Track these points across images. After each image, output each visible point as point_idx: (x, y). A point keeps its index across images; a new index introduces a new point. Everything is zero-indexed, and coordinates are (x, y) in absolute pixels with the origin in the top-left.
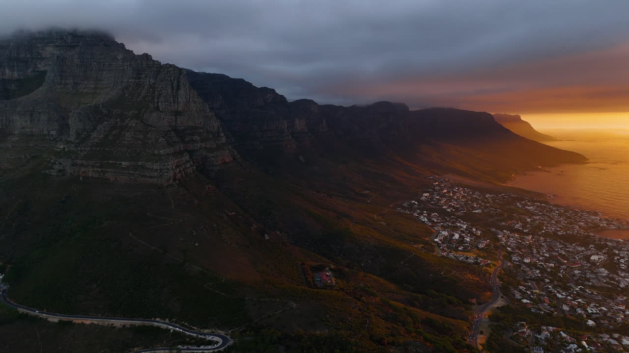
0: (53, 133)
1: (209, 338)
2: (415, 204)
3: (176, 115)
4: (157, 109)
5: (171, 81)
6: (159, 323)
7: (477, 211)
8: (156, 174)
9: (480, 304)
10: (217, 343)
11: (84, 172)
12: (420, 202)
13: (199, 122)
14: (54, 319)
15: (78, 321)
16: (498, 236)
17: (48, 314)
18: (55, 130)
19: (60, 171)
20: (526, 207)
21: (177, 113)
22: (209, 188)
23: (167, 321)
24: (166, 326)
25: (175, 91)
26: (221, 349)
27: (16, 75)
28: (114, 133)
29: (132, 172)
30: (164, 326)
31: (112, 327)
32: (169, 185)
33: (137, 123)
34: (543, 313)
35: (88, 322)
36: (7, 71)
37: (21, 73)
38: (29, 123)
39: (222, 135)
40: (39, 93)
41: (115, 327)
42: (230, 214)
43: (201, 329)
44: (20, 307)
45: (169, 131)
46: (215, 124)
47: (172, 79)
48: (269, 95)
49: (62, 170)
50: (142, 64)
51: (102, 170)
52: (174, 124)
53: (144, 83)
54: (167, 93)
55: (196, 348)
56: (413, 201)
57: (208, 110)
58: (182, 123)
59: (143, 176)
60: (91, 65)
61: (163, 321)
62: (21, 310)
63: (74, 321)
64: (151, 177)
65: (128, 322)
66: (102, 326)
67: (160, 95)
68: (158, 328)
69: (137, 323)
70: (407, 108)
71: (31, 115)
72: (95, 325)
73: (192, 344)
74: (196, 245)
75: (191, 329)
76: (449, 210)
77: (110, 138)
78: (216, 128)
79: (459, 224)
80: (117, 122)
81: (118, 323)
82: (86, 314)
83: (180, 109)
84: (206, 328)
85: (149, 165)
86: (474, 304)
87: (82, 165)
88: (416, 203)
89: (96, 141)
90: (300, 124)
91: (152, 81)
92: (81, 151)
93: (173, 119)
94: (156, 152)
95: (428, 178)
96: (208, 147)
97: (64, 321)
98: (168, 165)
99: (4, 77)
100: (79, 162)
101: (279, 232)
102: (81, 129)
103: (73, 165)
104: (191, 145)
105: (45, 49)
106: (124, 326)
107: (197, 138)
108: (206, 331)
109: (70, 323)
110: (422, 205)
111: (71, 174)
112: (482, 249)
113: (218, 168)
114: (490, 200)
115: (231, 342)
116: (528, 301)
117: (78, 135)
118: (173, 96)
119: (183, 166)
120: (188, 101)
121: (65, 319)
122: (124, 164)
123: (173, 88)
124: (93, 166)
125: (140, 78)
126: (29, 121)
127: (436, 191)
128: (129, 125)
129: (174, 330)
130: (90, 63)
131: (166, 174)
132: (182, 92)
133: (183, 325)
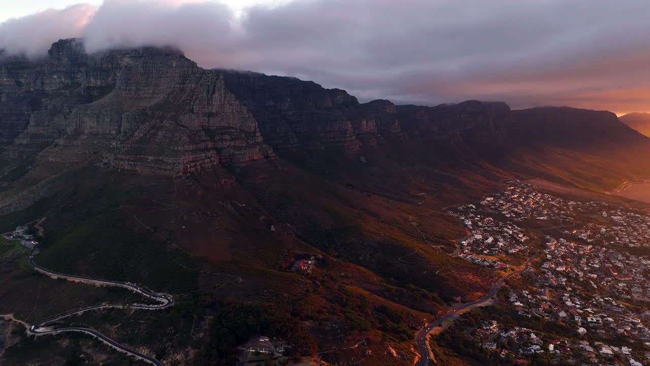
0: (113, 132)
1: (158, 299)
2: (472, 207)
3: (209, 117)
4: (192, 111)
5: (208, 86)
6: (128, 286)
7: (542, 218)
8: (169, 167)
9: (463, 302)
10: (163, 303)
11: (122, 165)
12: (478, 206)
13: (235, 123)
14: (55, 277)
15: (70, 279)
16: (547, 244)
17: (53, 273)
18: (115, 130)
19: (105, 164)
20: (612, 217)
21: (211, 115)
22: (225, 182)
23: (135, 285)
24: (132, 288)
25: (210, 95)
26: (162, 308)
27: (99, 83)
28: (152, 132)
29: (153, 165)
30: (130, 288)
31: (94, 286)
32: (178, 177)
33: (171, 124)
34: (530, 316)
35: (77, 280)
36: (92, 79)
37: (103, 81)
38: (95, 124)
39: (258, 135)
40: (107, 98)
41: (95, 286)
42: (240, 205)
43: (156, 292)
44: (37, 267)
45: (200, 131)
46: (252, 125)
47: (209, 83)
48: (339, 96)
49: (107, 163)
50: (188, 71)
51: (134, 164)
52: (206, 124)
53: (187, 87)
54: (202, 96)
55: (146, 306)
56: (471, 205)
57: (245, 112)
58: (214, 124)
59: (160, 169)
60: (152, 73)
61: (132, 285)
62: (37, 269)
63: (68, 279)
64: (165, 170)
65: (105, 283)
66: (86, 285)
67: (197, 98)
68: (126, 289)
69: (112, 284)
70: (508, 107)
71: (98, 116)
72: (82, 283)
73: (145, 303)
74: (184, 227)
75: (149, 291)
76: (509, 216)
77: (148, 136)
78: (253, 129)
79: (506, 230)
80: (156, 123)
81: (98, 283)
82: (79, 275)
83: (214, 111)
84: (159, 292)
85: (166, 159)
86: (458, 302)
87: (122, 159)
88: (474, 207)
89: (136, 138)
90: (368, 125)
91: (193, 86)
92: (124, 147)
93: (205, 120)
94: (176, 148)
95: (508, 182)
96: (237, 145)
97: (61, 279)
98: (180, 159)
99: (90, 85)
100: (120, 156)
101: (290, 225)
102: (128, 129)
103: (115, 159)
104: (220, 144)
105: (123, 59)
106: (102, 285)
107: (227, 137)
108: (159, 294)
109: (65, 280)
110: (481, 210)
111: (114, 167)
112: (513, 254)
113: (244, 165)
114: (571, 208)
115: (173, 304)
116: (522, 305)
117: (125, 133)
118: (208, 99)
119: (201, 162)
120: (223, 103)
121: (62, 277)
122: (150, 158)
123: (208, 91)
124: (129, 160)
125: (184, 83)
126: (95, 122)
127: (504, 196)
128: (165, 125)
129: (136, 292)
130: (151, 71)
131: (177, 167)
132: (216, 95)
133: (144, 289)
